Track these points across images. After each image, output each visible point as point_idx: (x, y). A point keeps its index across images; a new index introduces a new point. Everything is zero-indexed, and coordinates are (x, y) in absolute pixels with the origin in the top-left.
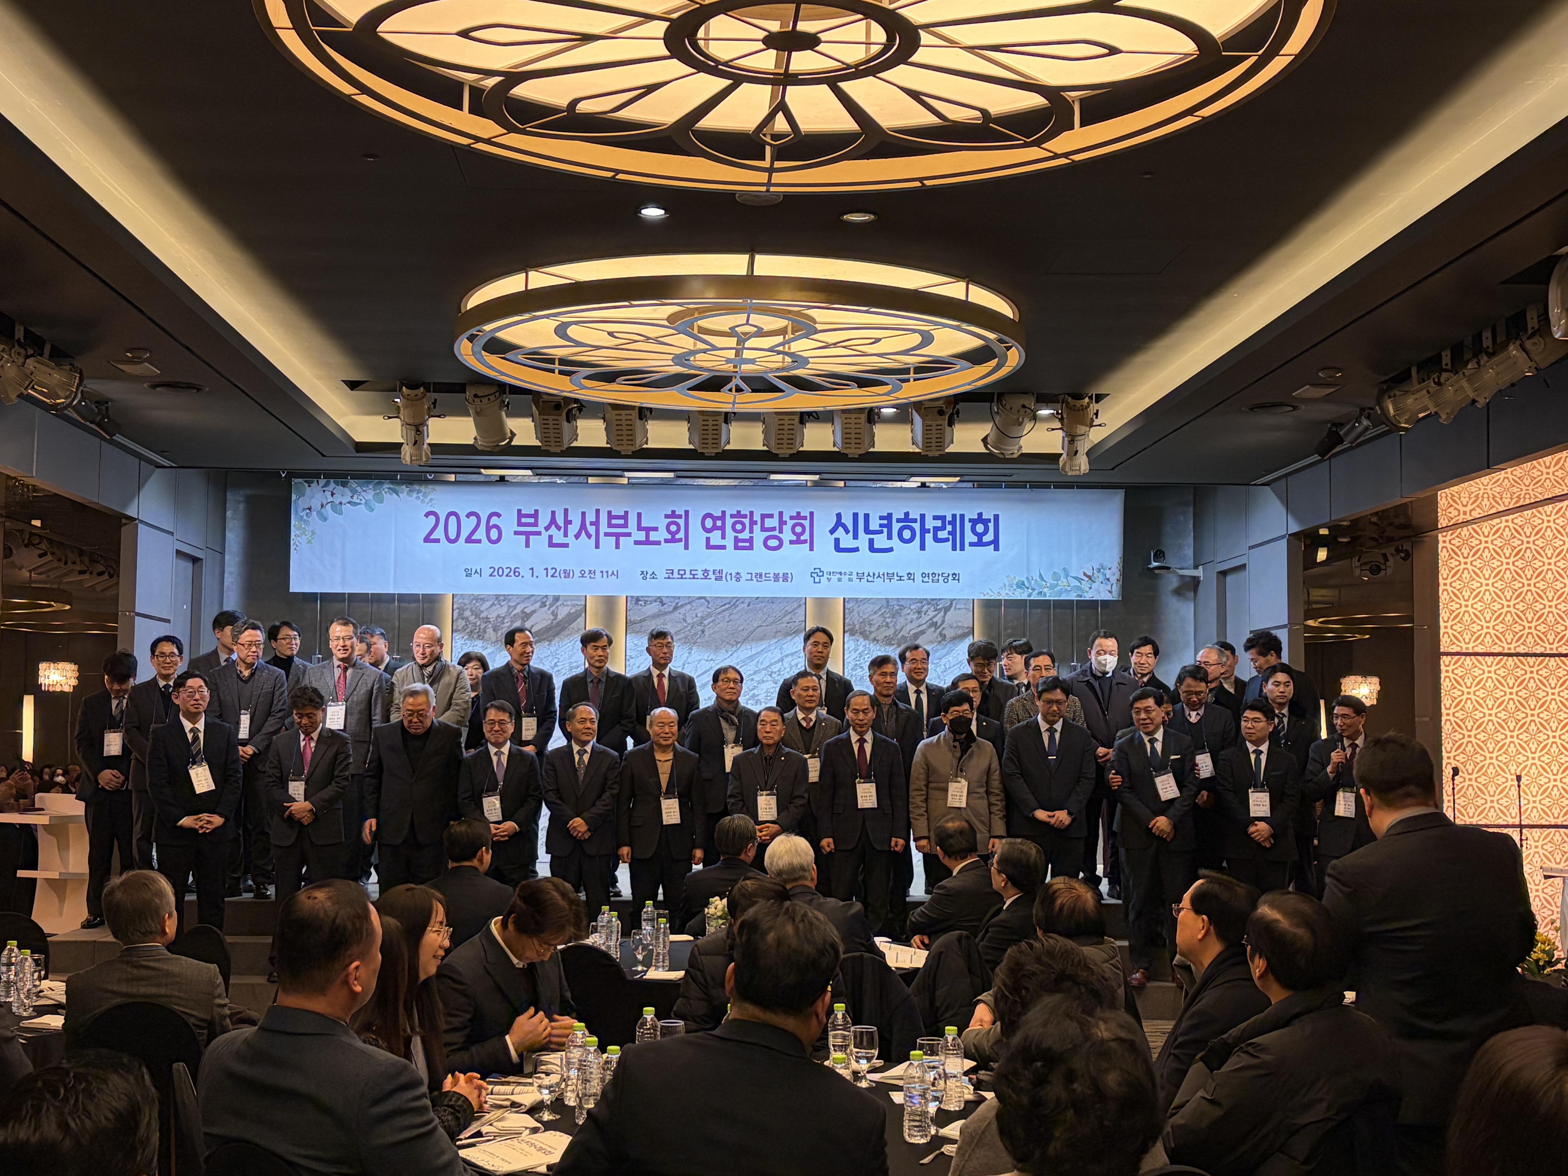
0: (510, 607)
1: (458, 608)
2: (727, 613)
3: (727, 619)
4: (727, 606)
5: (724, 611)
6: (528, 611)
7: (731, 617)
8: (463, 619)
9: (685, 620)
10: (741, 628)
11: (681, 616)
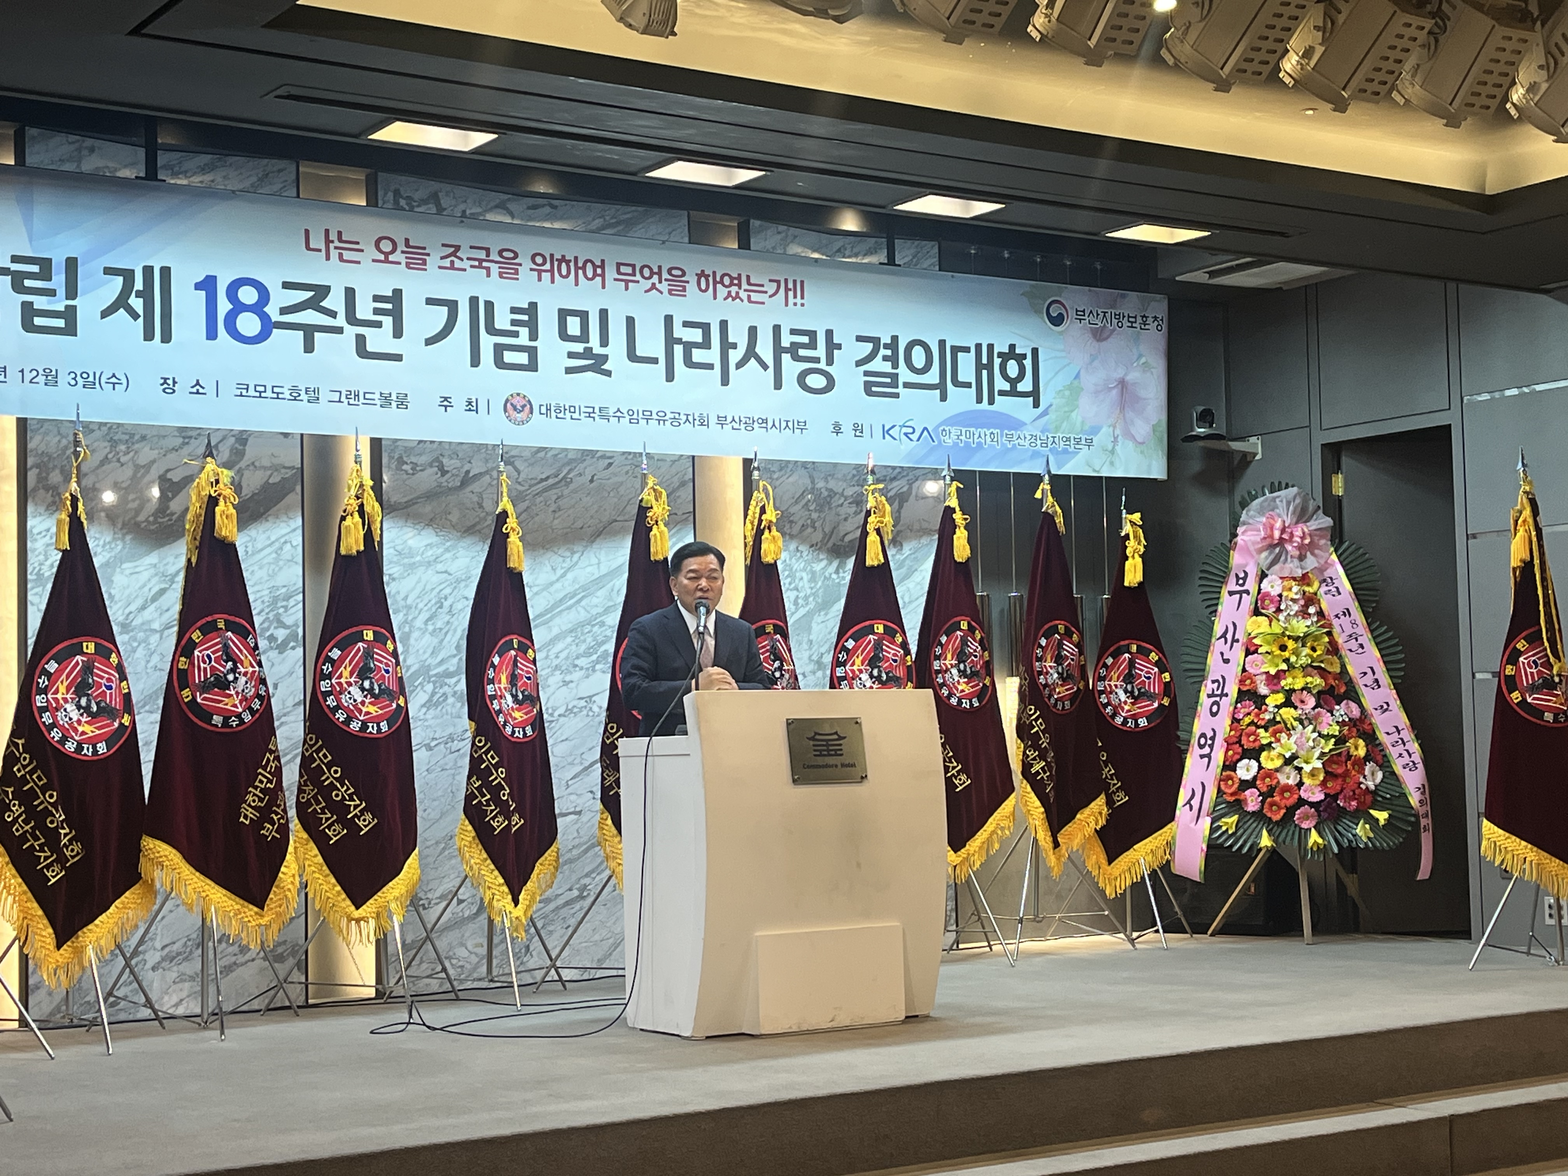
0: (137, 467)
1: (37, 466)
2: (553, 494)
3: (553, 507)
4: (551, 481)
5: (546, 490)
6: (175, 476)
7: (561, 503)
8: (47, 488)
9: (481, 506)
10: (579, 524)
11: (476, 499)
